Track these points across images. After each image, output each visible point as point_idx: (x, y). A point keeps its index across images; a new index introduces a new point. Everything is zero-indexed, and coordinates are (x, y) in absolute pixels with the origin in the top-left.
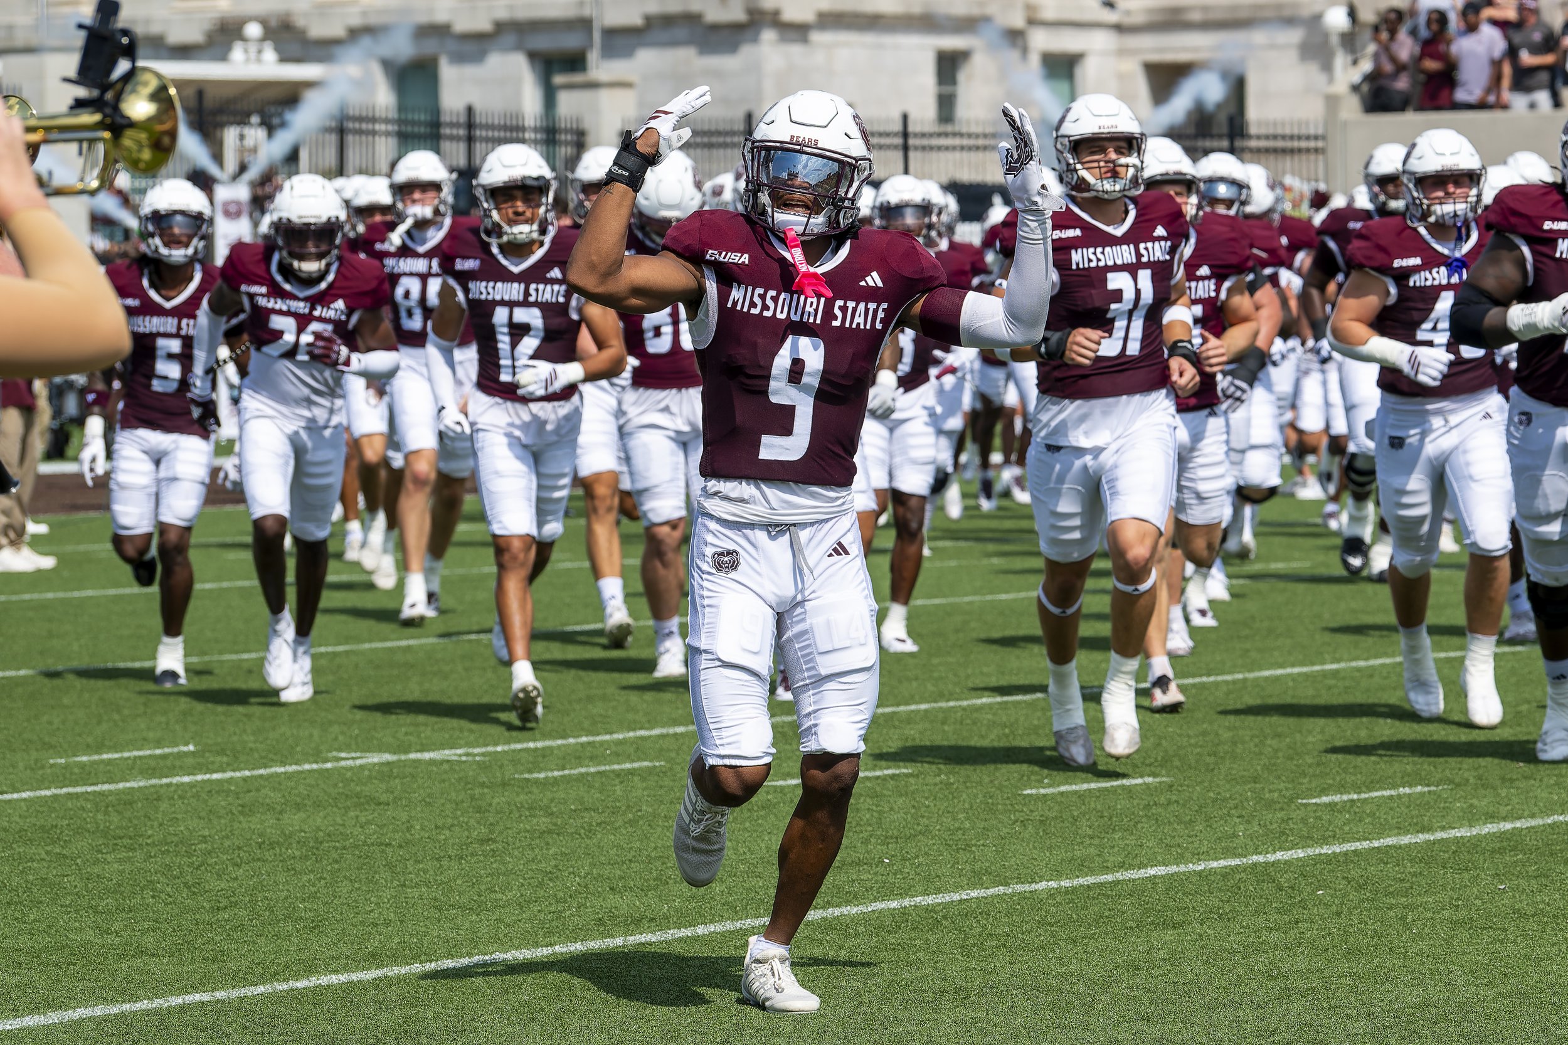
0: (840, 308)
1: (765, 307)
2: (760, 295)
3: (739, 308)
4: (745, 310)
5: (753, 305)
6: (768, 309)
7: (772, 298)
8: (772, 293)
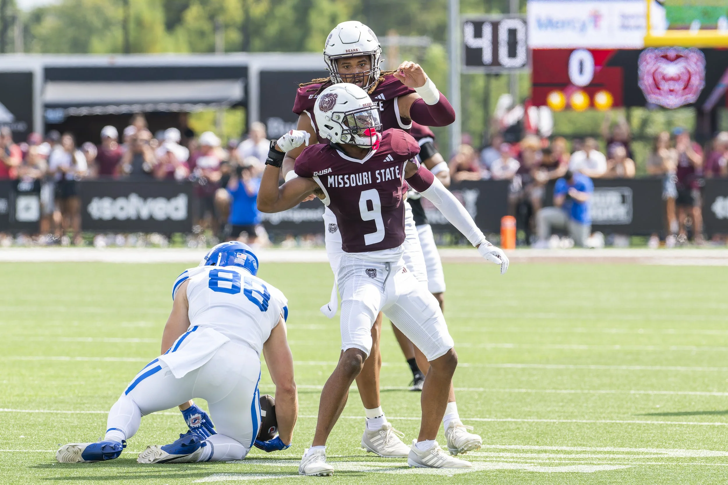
0: (378, 174)
1: (345, 183)
2: (341, 179)
3: (333, 186)
4: (337, 186)
5: (339, 183)
6: (347, 183)
7: (347, 178)
8: (346, 176)
